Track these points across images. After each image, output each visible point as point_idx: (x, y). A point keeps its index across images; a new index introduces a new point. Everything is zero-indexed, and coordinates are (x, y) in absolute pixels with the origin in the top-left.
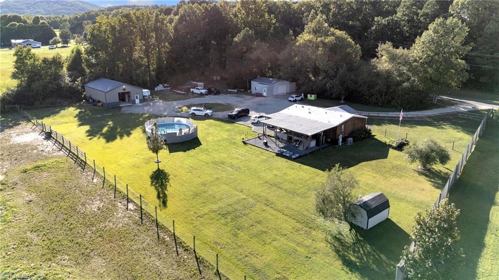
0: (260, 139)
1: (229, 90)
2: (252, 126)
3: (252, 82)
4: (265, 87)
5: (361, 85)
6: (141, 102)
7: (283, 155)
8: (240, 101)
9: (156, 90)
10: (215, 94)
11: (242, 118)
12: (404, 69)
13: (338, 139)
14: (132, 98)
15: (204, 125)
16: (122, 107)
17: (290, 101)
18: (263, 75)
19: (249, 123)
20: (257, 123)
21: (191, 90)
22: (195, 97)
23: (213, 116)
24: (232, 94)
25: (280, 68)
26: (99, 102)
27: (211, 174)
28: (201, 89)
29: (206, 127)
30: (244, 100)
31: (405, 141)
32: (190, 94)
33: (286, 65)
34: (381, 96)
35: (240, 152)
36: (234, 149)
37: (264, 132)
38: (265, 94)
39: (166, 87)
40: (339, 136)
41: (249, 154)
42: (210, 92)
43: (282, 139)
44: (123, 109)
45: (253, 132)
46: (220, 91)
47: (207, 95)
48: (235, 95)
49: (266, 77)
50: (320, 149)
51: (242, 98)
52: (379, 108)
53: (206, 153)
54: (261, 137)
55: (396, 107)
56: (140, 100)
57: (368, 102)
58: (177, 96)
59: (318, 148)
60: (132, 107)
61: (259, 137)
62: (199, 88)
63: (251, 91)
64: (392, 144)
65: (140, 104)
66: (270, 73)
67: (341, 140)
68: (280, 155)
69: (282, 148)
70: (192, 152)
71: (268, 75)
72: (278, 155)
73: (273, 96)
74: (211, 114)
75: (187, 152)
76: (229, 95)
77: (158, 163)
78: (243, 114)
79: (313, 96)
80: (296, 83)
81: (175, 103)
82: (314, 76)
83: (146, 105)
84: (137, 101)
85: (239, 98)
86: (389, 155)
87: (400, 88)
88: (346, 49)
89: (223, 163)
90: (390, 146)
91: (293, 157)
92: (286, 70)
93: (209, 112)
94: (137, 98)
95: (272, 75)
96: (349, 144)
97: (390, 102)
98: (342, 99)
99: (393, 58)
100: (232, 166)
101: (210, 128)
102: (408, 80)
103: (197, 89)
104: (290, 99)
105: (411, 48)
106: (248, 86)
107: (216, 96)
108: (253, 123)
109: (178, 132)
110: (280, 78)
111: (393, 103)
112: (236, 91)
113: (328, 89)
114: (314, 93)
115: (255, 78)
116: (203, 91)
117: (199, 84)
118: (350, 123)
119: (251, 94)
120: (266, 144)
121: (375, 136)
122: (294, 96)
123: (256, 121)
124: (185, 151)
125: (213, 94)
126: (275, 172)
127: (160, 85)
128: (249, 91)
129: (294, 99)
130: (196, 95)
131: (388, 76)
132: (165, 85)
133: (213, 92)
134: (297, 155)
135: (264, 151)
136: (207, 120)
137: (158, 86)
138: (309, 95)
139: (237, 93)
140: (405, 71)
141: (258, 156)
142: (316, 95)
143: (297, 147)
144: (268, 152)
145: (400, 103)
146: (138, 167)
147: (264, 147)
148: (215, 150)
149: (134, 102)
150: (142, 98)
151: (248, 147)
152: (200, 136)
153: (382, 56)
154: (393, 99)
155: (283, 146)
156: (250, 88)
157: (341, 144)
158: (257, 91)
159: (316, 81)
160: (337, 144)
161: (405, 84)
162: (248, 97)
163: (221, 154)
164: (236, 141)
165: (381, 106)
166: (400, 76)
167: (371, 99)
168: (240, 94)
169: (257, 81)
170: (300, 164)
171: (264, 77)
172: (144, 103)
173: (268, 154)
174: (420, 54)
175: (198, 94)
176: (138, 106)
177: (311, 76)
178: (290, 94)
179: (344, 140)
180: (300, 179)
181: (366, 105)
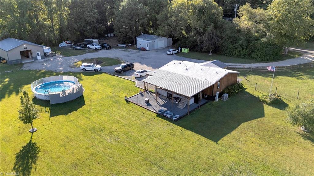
0: (142, 95)
1: (119, 45)
2: (135, 80)
3: (138, 39)
4: (147, 43)
5: (225, 40)
6: (42, 58)
7: (164, 116)
8: (127, 55)
9: (60, 46)
10: (107, 49)
11: (127, 72)
12: (261, 26)
13: (215, 96)
14: (34, 55)
15: (92, 81)
16: (24, 63)
17: (168, 54)
18: (147, 33)
19: (133, 77)
20: (140, 77)
21: (88, 46)
22: (90, 52)
23: (102, 71)
24: (122, 48)
25: (159, 27)
26: (4, 59)
27: (87, 148)
28: (96, 45)
29: (93, 83)
30: (131, 54)
31: (278, 96)
32: (88, 49)
33: (164, 24)
34: (243, 49)
35: (122, 113)
36: (117, 110)
37: (145, 88)
38: (147, 48)
39: (68, 43)
40: (216, 93)
41: (130, 115)
42: (103, 47)
43: (162, 96)
44: (25, 66)
45: (135, 88)
46: (111, 46)
47: (101, 49)
48: (124, 49)
49: (149, 34)
50: (199, 107)
51: (129, 52)
52: (242, 60)
53: (86, 115)
54: (143, 94)
55: (256, 58)
56: (41, 56)
57: (232, 54)
58: (75, 51)
59: (197, 105)
60: (33, 63)
61: (141, 93)
62: (94, 44)
63: (137, 46)
64: (266, 99)
65: (42, 60)
66: (152, 31)
67: (217, 96)
68: (160, 115)
69: (162, 106)
70: (73, 115)
71: (150, 32)
72: (159, 115)
73: (154, 49)
74: (100, 69)
75: (69, 114)
76: (118, 50)
77: (33, 132)
78: (128, 69)
79: (186, 49)
80: (172, 39)
81: (72, 58)
82: (187, 33)
83: (47, 61)
84: (39, 58)
85: (127, 52)
86: (265, 112)
87: (259, 42)
88: (211, 10)
89: (102, 130)
90: (264, 102)
91: (174, 119)
92: (164, 28)
93: (98, 67)
94: (38, 55)
95: (153, 32)
96: (225, 100)
97: (250, 54)
98: (210, 52)
99: (252, 17)
100: (111, 134)
101: (97, 85)
102: (265, 35)
103: (92, 45)
104: (168, 52)
105: (267, 8)
106: (134, 42)
107: (108, 51)
108: (136, 78)
109: (61, 93)
110: (159, 35)
111: (253, 55)
112: (125, 46)
113: (199, 44)
114: (187, 47)
115: (140, 35)
116: (97, 47)
117: (94, 40)
118: (225, 80)
119: (136, 48)
120: (147, 102)
121: (246, 89)
122: (171, 50)
123: (139, 76)
124: (66, 114)
125: (106, 49)
126: (156, 141)
127: (63, 42)
128: (135, 46)
129: (171, 53)
130: (91, 50)
131: (248, 33)
132: (68, 42)
133: (106, 47)
134: (178, 116)
135: (145, 111)
136: (96, 75)
137: (62, 43)
138: (183, 49)
139: (126, 47)
140: (261, 28)
141: (139, 118)
142: (189, 49)
143: (177, 105)
144: (149, 112)
145: (259, 55)
146: (8, 141)
147: (145, 105)
148: (98, 111)
149: (36, 59)
150: (43, 54)
151: (129, 107)
152: (85, 93)
153: (243, 15)
154: (253, 51)
155: (163, 103)
156: (136, 44)
157: (217, 101)
158: (141, 46)
159: (188, 37)
160: (214, 100)
161: (263, 39)
162: (134, 51)
163: (102, 116)
164: (119, 99)
165: (243, 58)
166: (257, 32)
167: (234, 52)
168: (127, 48)
169: (141, 38)
170: (181, 128)
171: (147, 34)
172: (46, 59)
173: (150, 115)
174: (276, 13)
175: (94, 49)
176: (39, 62)
177: (184, 33)
178: (168, 47)
179: (221, 95)
180: (183, 152)
181: (230, 57)
